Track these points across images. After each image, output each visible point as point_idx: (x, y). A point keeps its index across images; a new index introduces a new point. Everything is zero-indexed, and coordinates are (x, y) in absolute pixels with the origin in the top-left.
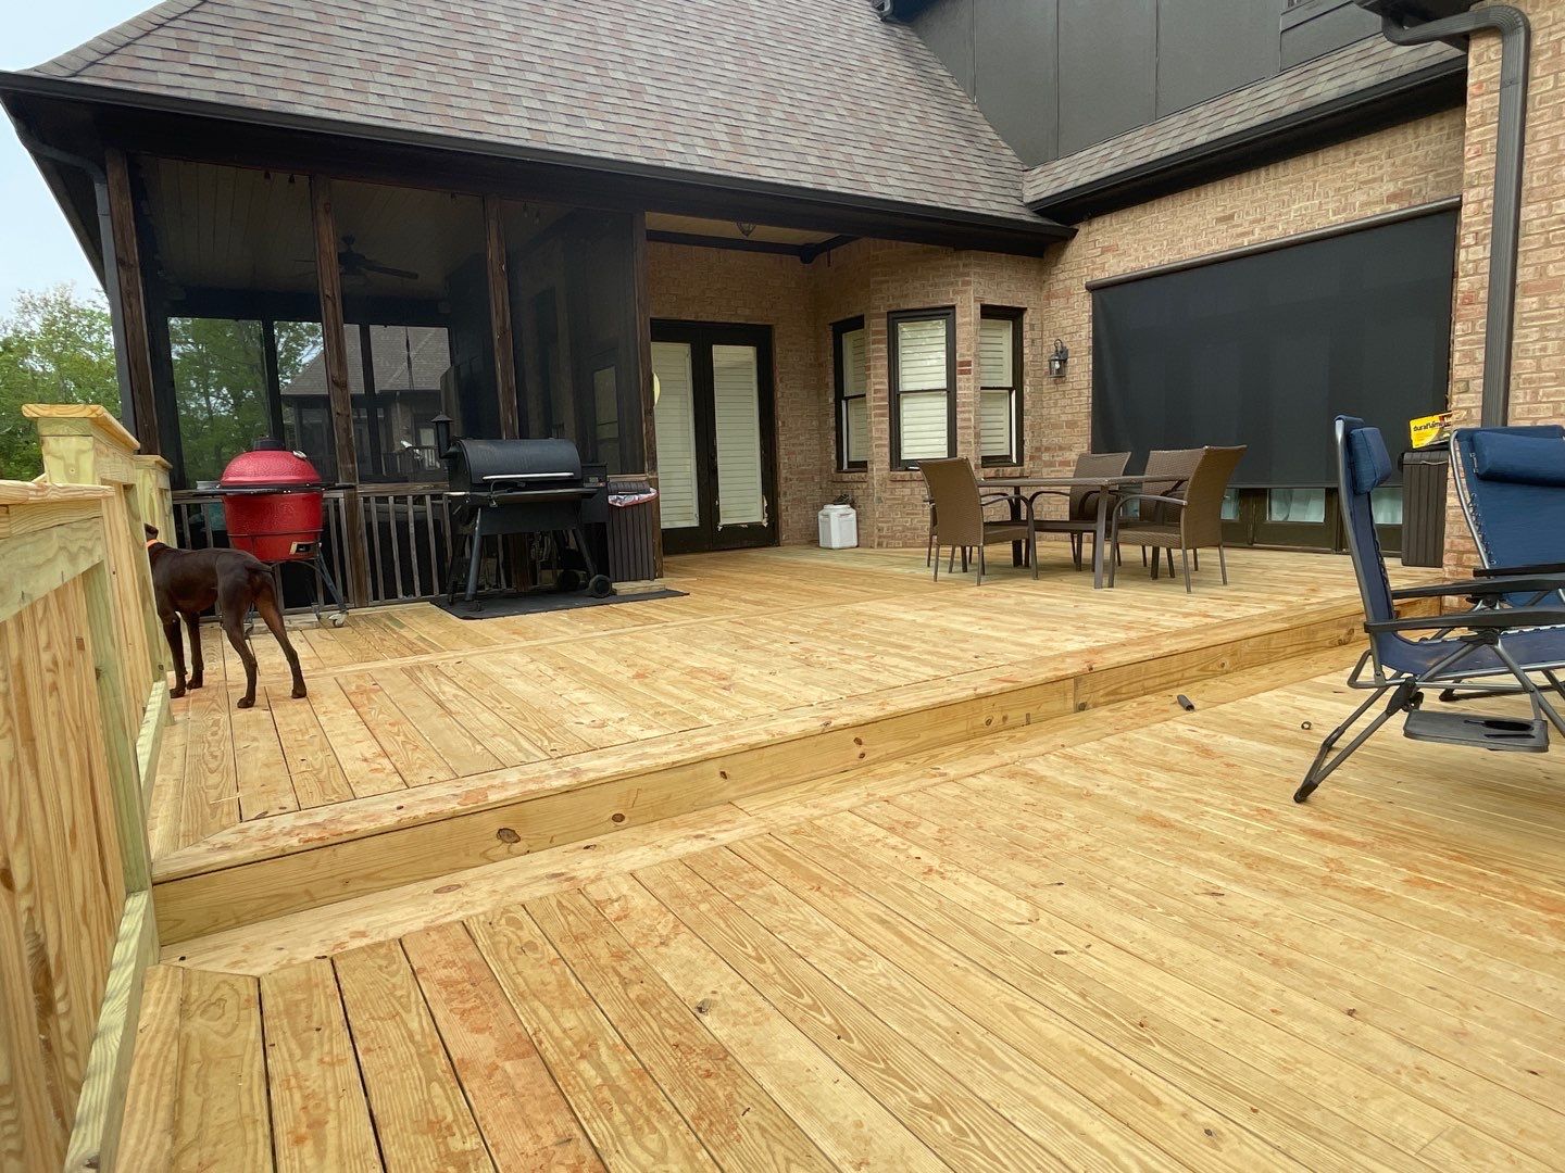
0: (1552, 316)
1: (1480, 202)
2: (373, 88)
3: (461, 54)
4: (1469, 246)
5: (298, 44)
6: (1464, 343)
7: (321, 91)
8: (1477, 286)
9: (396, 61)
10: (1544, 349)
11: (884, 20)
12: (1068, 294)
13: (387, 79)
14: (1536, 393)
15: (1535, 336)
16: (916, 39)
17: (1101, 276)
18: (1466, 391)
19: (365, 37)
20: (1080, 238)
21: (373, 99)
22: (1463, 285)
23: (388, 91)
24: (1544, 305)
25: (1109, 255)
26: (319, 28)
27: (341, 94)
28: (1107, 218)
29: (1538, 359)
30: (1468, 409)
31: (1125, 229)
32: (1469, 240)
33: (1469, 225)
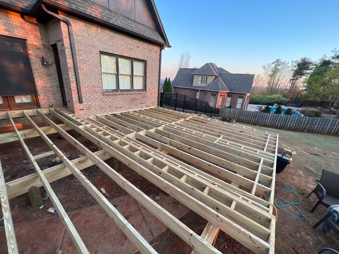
0: (82, 73)
1: (68, 52)
4: (68, 59)
6: (71, 75)
8: (71, 66)
10: (82, 78)
14: (82, 84)
15: (81, 76)
18: (73, 83)
22: (69, 65)
24: (81, 72)
29: (82, 79)
30: (74, 86)
32: (68, 58)
33: (67, 55)
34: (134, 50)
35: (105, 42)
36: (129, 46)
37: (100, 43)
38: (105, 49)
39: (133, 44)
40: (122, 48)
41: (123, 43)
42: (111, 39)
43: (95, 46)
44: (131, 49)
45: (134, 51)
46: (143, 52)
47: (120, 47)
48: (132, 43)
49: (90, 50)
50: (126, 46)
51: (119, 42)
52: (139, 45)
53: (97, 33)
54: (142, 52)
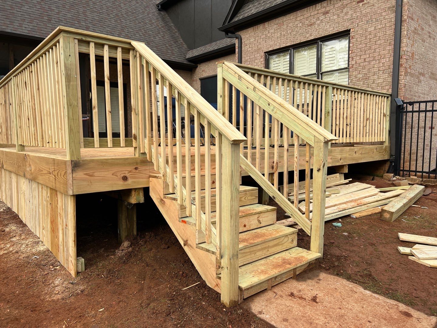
2: (23, 25)
3: (45, 18)
5: (6, 15)
7: (12, 26)
9: (29, 19)
11: (159, 10)
12: (196, 81)
13: (27, 23)
16: (167, 15)
17: (202, 77)
19: (22, 13)
20: (198, 68)
21: (24, 28)
23: (27, 26)
25: (203, 72)
26: (11, 11)
27: (16, 27)
28: (203, 64)
31: (206, 67)
34: (318, 22)
35: (272, 37)
36: (307, 22)
37: (266, 41)
38: (270, 47)
39: (316, 12)
40: (294, 33)
41: (297, 23)
42: (279, 28)
43: (260, 49)
44: (311, 25)
45: (316, 26)
46: (338, 15)
47: (291, 33)
48: (312, 14)
49: (255, 56)
50: (301, 25)
51: (291, 25)
52: (328, 9)
53: (264, 30)
54: (335, 17)
